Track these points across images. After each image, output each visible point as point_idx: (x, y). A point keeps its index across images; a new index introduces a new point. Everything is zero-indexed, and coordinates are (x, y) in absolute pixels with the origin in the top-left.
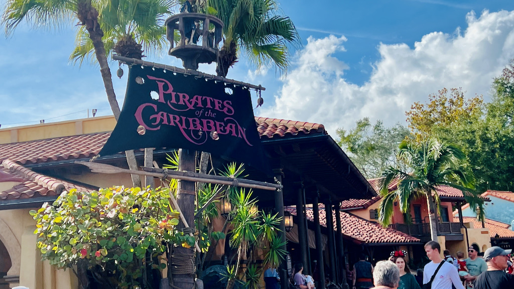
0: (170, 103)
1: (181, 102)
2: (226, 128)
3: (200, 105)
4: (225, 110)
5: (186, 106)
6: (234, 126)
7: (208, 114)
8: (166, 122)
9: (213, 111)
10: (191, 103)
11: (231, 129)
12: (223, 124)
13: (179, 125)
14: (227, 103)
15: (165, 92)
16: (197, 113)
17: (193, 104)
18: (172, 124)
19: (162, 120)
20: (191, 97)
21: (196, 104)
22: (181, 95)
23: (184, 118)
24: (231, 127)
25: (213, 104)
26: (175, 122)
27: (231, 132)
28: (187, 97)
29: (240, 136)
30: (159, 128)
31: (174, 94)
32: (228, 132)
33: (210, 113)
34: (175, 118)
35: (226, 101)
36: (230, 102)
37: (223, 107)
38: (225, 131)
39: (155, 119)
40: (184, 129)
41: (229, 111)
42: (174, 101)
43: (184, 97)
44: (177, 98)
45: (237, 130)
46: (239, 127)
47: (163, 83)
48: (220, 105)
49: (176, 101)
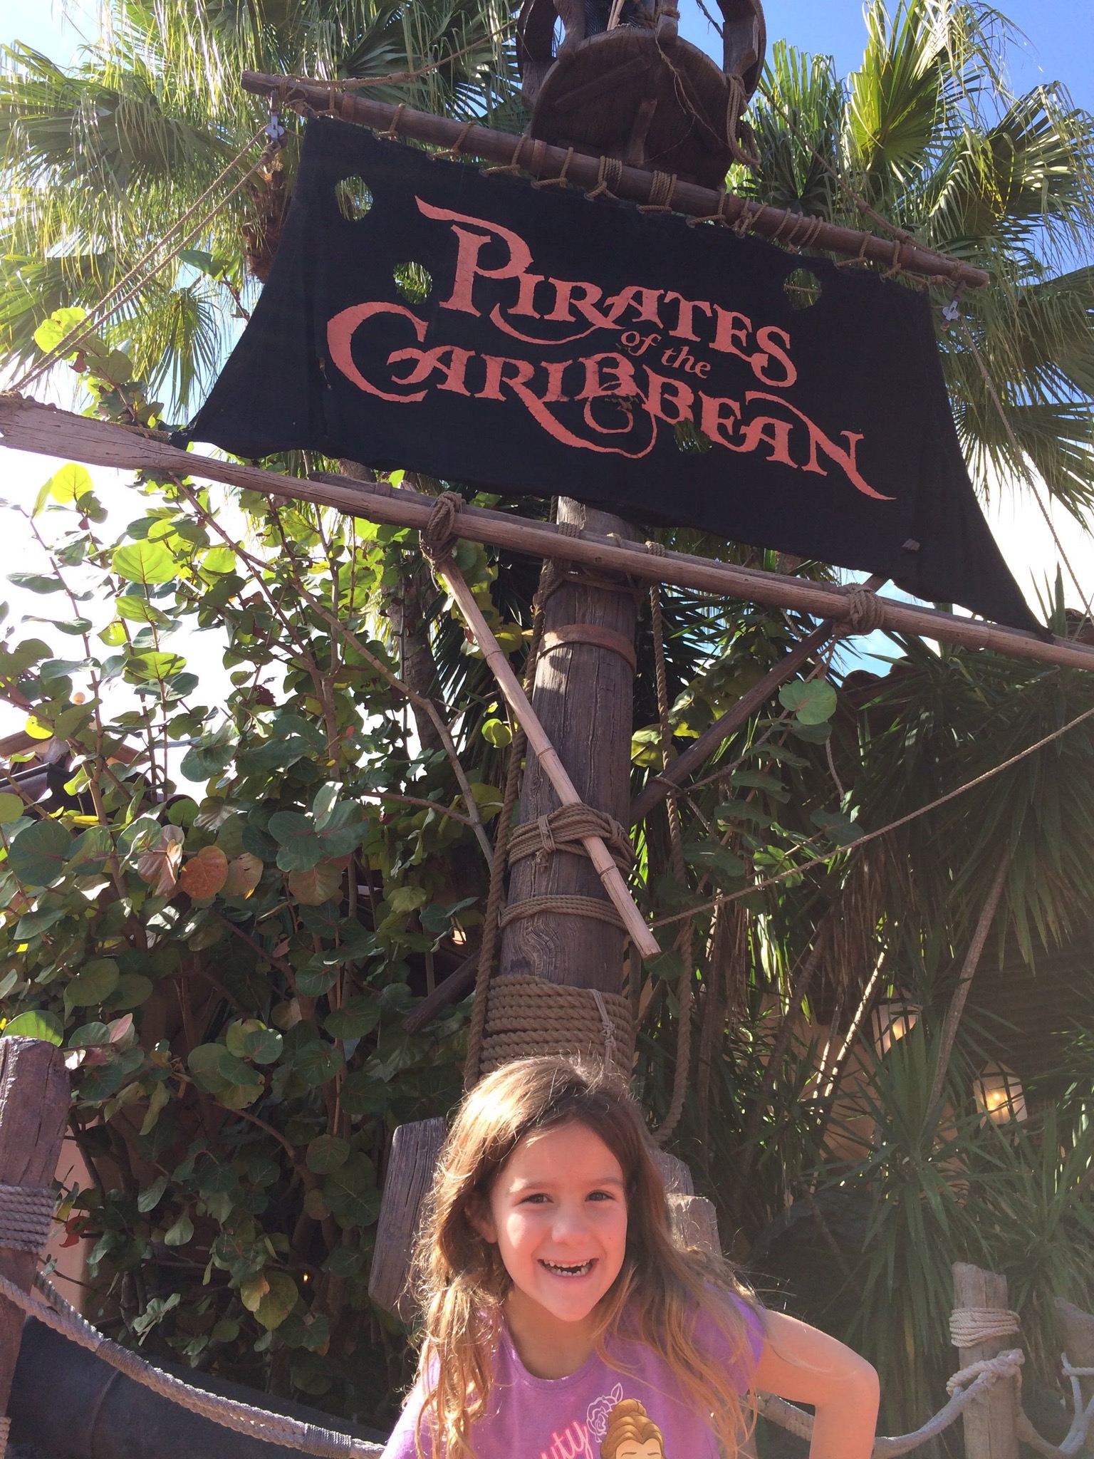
0: (504, 314)
1: (560, 313)
2: (743, 430)
5: (578, 325)
6: (782, 428)
8: (455, 382)
10: (604, 311)
11: (766, 439)
12: (735, 407)
13: (528, 397)
14: (773, 337)
15: (485, 273)
18: (491, 391)
19: (438, 376)
22: (563, 288)
23: (556, 372)
24: (768, 430)
26: (504, 388)
27: (765, 449)
28: (594, 292)
29: (813, 466)
30: (419, 397)
31: (529, 283)
32: (749, 446)
34: (510, 371)
35: (766, 330)
36: (786, 337)
37: (753, 347)
38: (740, 440)
39: (411, 364)
40: (548, 404)
41: (775, 369)
42: (525, 306)
43: (578, 294)
44: (545, 297)
45: (799, 442)
46: (816, 434)
47: (487, 239)
48: (742, 335)
49: (535, 308)
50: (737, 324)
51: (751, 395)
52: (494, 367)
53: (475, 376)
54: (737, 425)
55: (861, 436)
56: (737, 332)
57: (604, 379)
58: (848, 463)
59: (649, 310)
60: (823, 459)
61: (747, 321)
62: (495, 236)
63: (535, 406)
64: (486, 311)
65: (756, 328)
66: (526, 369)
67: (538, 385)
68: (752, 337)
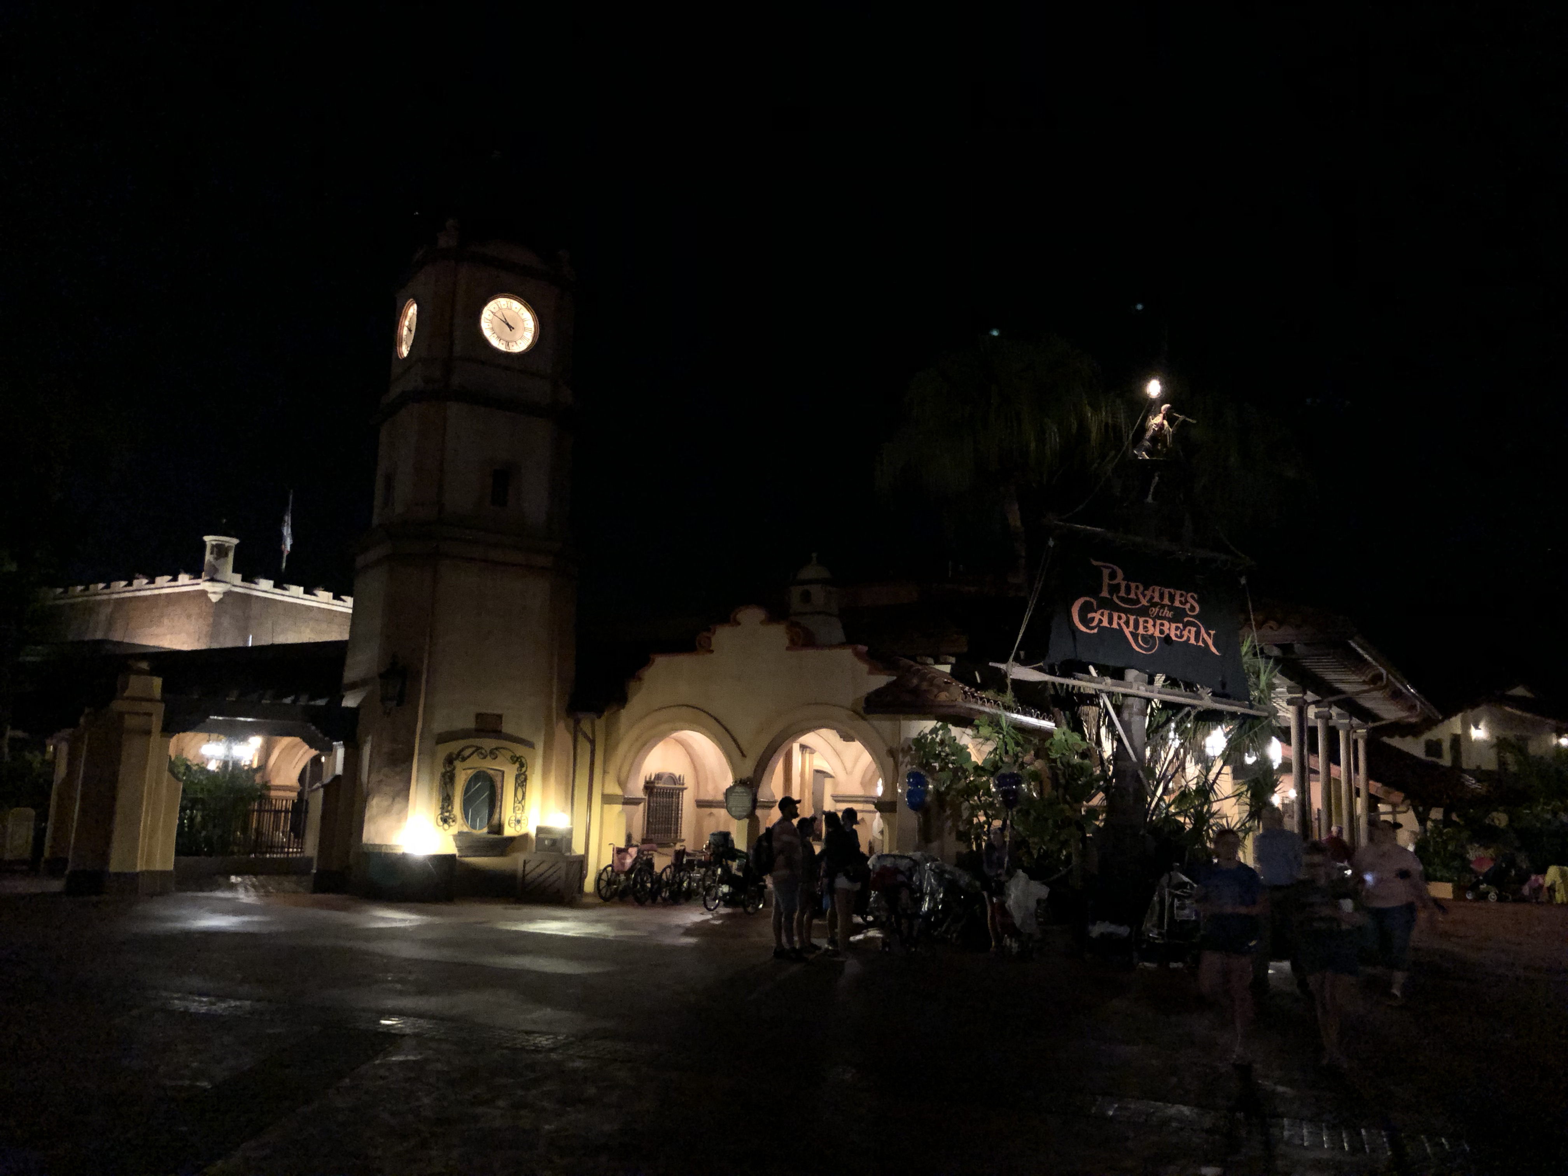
0: (1118, 597)
1: (1132, 596)
2: (1184, 632)
3: (1157, 599)
4: (1188, 606)
5: (1138, 601)
6: (1193, 629)
7: (1163, 613)
8: (1105, 623)
9: (1171, 608)
10: (1144, 596)
11: (1189, 635)
12: (1181, 625)
13: (1124, 627)
14: (1192, 597)
15: (1111, 582)
16: (1152, 610)
17: (1148, 597)
18: (1115, 626)
19: (1101, 621)
20: (1146, 588)
21: (1152, 598)
22: (1133, 585)
23: (1132, 618)
24: (1189, 632)
25: (1172, 598)
26: (1119, 624)
27: (1189, 639)
28: (1141, 588)
29: (1201, 644)
30: (1096, 631)
31: (1123, 584)
32: (1185, 639)
33: (1165, 611)
34: (1120, 618)
35: (1189, 595)
36: (1196, 596)
37: (1186, 602)
38: (1182, 636)
39: (1093, 619)
40: (1131, 633)
41: (1192, 608)
42: (1122, 593)
43: (1137, 588)
44: (1128, 590)
45: (1198, 634)
46: (1203, 630)
47: (1110, 570)
48: (1183, 599)
49: (1126, 594)
50: (1182, 595)
51: (1186, 619)
52: (1115, 616)
53: (1110, 621)
54: (1181, 632)
55: (1214, 632)
56: (1181, 599)
57: (1145, 628)
58: (1210, 642)
59: (1157, 595)
60: (1204, 641)
61: (1184, 593)
62: (1112, 569)
63: (1127, 632)
64: (1112, 596)
65: (1187, 594)
66: (1123, 615)
67: (1127, 623)
68: (1186, 599)
